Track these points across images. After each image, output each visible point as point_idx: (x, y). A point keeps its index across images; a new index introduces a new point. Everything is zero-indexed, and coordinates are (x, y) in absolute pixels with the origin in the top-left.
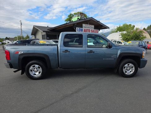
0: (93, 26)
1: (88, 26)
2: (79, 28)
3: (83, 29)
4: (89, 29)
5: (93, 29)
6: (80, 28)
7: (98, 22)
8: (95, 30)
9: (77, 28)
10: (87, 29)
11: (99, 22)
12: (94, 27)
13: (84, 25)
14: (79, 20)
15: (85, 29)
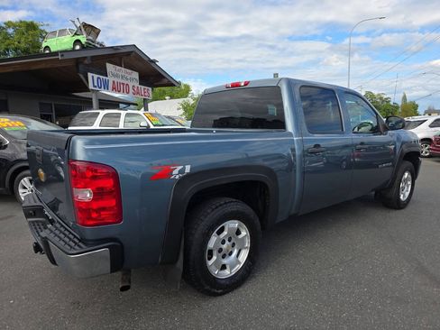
0: (136, 75)
1: (122, 71)
2: (96, 76)
3: (110, 79)
4: (126, 82)
5: (137, 84)
6: (101, 77)
7: (153, 64)
8: (143, 87)
9: (90, 75)
10: (120, 80)
11: (154, 62)
12: (137, 78)
13: (110, 67)
14: (83, 47)
15: (116, 80)
